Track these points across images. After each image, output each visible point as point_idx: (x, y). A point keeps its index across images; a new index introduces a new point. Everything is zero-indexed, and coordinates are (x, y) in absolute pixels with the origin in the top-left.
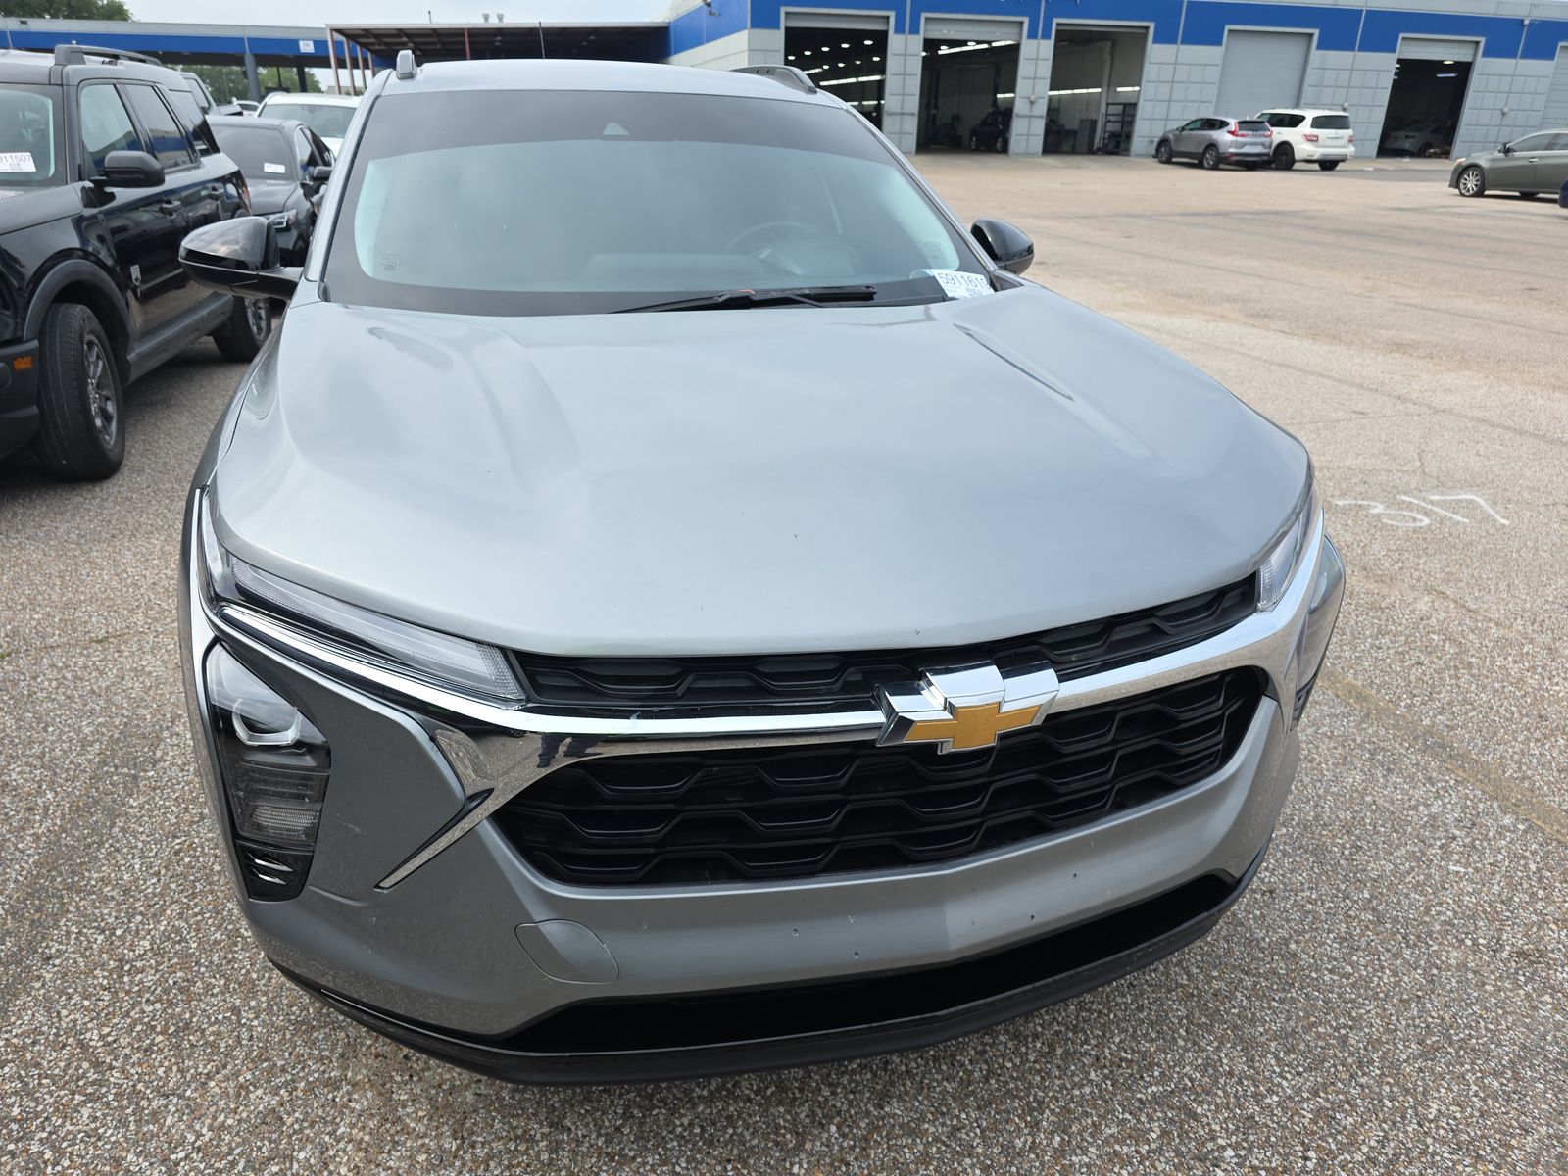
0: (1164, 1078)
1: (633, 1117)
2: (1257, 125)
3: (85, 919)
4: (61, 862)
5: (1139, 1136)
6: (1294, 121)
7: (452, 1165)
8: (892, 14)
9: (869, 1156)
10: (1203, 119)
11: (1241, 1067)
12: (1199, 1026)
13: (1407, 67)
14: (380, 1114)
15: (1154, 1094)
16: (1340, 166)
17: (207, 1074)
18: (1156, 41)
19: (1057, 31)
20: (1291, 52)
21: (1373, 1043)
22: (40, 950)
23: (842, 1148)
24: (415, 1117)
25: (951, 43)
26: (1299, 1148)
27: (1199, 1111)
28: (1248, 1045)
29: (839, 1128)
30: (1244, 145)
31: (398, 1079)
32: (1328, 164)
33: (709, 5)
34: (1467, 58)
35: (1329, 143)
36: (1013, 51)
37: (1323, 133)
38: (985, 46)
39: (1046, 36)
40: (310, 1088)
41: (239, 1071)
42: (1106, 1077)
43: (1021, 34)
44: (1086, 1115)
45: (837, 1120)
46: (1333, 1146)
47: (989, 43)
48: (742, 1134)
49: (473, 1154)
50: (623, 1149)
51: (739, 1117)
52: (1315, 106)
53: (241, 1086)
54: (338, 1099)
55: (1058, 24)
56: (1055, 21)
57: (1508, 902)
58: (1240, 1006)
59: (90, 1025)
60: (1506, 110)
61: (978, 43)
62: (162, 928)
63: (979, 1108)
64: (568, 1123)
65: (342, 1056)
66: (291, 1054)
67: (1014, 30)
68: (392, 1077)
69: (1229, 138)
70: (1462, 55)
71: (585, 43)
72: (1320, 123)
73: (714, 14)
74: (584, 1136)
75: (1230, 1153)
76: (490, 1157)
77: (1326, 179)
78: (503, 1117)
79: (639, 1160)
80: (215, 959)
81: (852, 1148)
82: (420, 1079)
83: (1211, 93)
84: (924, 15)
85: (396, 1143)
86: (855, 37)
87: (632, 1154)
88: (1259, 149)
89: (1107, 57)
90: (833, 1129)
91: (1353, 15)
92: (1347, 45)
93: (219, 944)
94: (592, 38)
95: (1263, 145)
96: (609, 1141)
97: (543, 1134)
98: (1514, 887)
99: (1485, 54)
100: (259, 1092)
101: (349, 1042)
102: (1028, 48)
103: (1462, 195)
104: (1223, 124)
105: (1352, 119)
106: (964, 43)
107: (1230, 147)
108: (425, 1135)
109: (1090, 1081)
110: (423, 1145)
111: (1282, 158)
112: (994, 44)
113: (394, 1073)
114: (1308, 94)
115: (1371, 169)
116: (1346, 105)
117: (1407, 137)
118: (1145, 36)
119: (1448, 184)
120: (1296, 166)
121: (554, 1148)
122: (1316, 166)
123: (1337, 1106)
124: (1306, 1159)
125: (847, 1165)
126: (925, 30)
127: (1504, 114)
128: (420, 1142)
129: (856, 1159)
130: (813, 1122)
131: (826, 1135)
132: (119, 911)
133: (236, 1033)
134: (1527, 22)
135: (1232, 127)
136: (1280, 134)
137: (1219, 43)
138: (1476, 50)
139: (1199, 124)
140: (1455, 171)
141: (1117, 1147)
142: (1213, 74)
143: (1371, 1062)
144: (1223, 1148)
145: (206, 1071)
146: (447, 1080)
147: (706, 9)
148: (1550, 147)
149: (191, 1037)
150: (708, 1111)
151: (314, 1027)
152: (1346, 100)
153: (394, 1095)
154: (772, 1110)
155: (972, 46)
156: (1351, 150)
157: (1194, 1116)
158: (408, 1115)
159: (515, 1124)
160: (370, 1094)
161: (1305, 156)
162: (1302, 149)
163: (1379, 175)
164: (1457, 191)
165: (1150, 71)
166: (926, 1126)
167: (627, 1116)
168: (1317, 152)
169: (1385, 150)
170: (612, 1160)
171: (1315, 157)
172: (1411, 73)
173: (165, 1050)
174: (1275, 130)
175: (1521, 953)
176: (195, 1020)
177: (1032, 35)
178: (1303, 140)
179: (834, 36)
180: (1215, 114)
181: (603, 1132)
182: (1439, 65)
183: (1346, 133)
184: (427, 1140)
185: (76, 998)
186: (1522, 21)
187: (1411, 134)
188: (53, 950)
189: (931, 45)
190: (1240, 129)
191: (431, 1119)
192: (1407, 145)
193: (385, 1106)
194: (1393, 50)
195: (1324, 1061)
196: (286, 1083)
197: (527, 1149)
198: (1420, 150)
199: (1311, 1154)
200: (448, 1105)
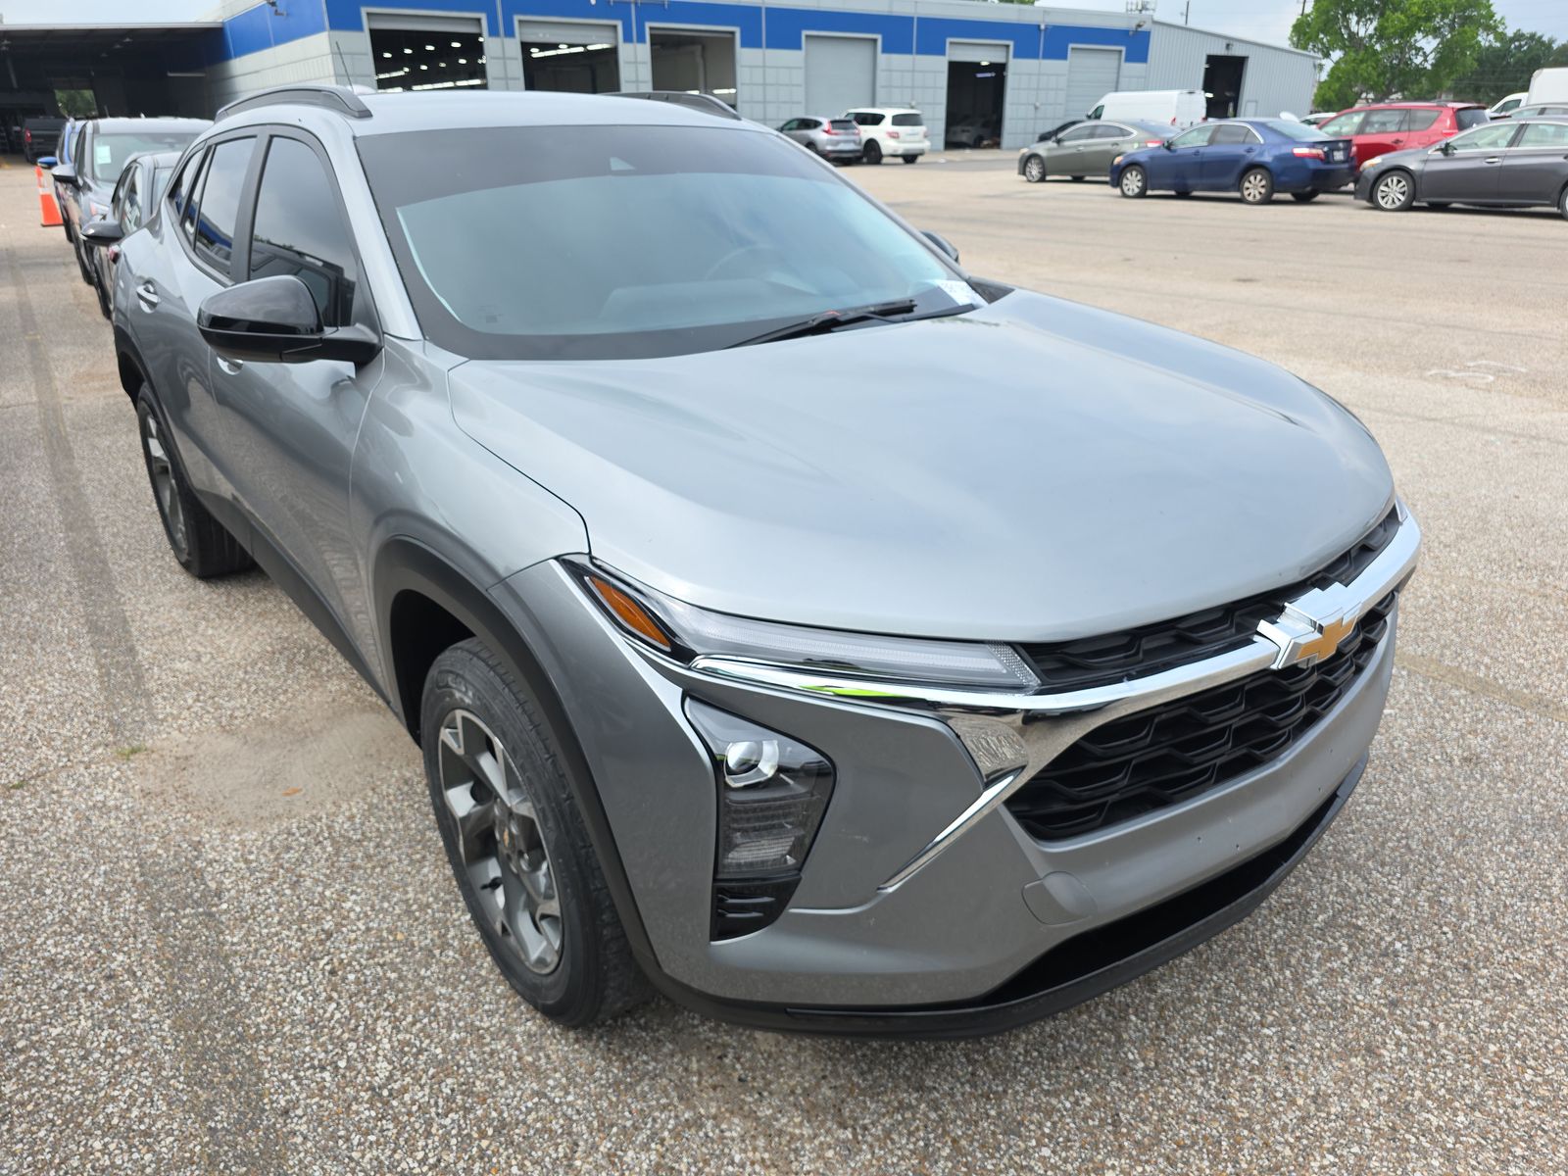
0: (1322, 909)
1: (976, 1061)
2: (845, 124)
3: (293, 1065)
4: (203, 1019)
5: (1336, 952)
6: (876, 120)
7: (861, 1150)
8: (483, 17)
9: (1174, 1028)
10: (797, 120)
11: (1363, 886)
12: (1315, 865)
13: (955, 68)
14: (760, 1133)
15: (1324, 921)
16: (920, 159)
17: (565, 1156)
18: (744, 45)
19: (652, 36)
20: (862, 54)
21: (1427, 844)
22: (267, 1107)
23: (1151, 1030)
24: (793, 1123)
25: (543, 47)
26: (1435, 927)
27: (1360, 923)
28: (1356, 869)
29: (1136, 1016)
30: (838, 143)
31: (750, 1099)
32: (910, 158)
33: (273, 4)
34: (1002, 60)
35: (909, 138)
36: (612, 54)
37: (902, 130)
38: (580, 49)
39: (641, 39)
40: (676, 1135)
41: (594, 1143)
42: (1286, 920)
43: (616, 38)
44: (1294, 950)
45: (1131, 1011)
46: (1454, 920)
47: (585, 46)
48: (1070, 1046)
49: (872, 1135)
50: (990, 1087)
51: (1057, 1032)
52: (889, 105)
53: (609, 1155)
54: (711, 1134)
55: (651, 28)
56: (648, 25)
57: (1433, 726)
58: (1331, 844)
59: (397, 1156)
60: (1038, 104)
61: (570, 46)
62: (388, 1046)
63: (1221, 969)
64: (930, 1084)
65: (681, 1098)
66: (630, 1112)
67: (609, 34)
68: (743, 1100)
69: (824, 137)
70: (997, 57)
71: (118, 46)
72: (899, 120)
73: (281, 14)
74: (952, 1089)
75: (1398, 945)
76: (888, 1133)
77: (909, 171)
78: (872, 1098)
79: (1010, 1091)
80: (473, 1056)
81: (1157, 1026)
82: (771, 1093)
83: (799, 94)
84: (516, 18)
85: (796, 1151)
86: (442, 39)
87: (1000, 1089)
88: (851, 147)
89: (699, 60)
90: (1133, 1018)
91: (906, 21)
92: (905, 49)
93: (465, 1042)
94: (128, 40)
95: (854, 142)
96: (974, 1086)
97: (916, 1099)
98: (1429, 715)
99: (1017, 55)
100: (631, 1153)
101: (676, 1085)
102: (626, 52)
103: (1029, 181)
104: (816, 124)
105: (924, 117)
106: (555, 46)
107: (827, 144)
108: (816, 1136)
109: (1278, 926)
110: (821, 1143)
111: (870, 154)
112: (590, 48)
113: (742, 1096)
114: (881, 94)
115: (943, 161)
116: (913, 103)
117: (963, 131)
118: (732, 40)
119: (1016, 171)
120: (885, 160)
121: (935, 1106)
122: (900, 160)
123: (1437, 893)
124: (1445, 933)
125: (1164, 1040)
126: (521, 33)
127: (1036, 108)
128: (817, 1142)
129: (1166, 1034)
130: (1115, 1018)
131: (1131, 1024)
132: (322, 1045)
133: (559, 1114)
134: (1043, 27)
135: (826, 125)
136: (867, 132)
137: (799, 47)
138: (1008, 52)
139: (794, 125)
140: (1021, 160)
141: (1329, 965)
142: (798, 77)
143: (1435, 858)
144: (1392, 943)
145: (561, 1155)
146: (795, 1086)
147: (269, 9)
148: (1091, 136)
149: (517, 1131)
150: (1031, 1037)
151: (631, 1084)
152: (913, 99)
153: (759, 1114)
154: (1079, 1020)
155: (564, 50)
156: (926, 145)
157: (1360, 928)
158: (786, 1125)
159: (886, 1099)
160: (736, 1121)
161: (891, 152)
162: (887, 145)
163: (950, 165)
164: (1024, 178)
165: (742, 74)
166: (1196, 994)
167: (971, 1061)
168: (901, 147)
169: (951, 144)
170: (988, 1098)
171: (900, 152)
172: (961, 75)
173: (501, 1150)
174: (862, 128)
175: (1465, 759)
176: (505, 1115)
177: (628, 39)
178: (886, 136)
179: (417, 39)
180: (807, 113)
181: (963, 1080)
182: (976, 67)
183: (920, 129)
184: (822, 1138)
185: (356, 1139)
186: (1039, 26)
187: (966, 128)
188: (283, 1103)
189: (526, 47)
190: (834, 128)
191: (809, 1121)
192: (964, 138)
193: (758, 1125)
194: (942, 52)
195: (1407, 866)
196: (651, 1138)
197: (913, 1115)
198: (975, 141)
199: (1445, 929)
200: (814, 1106)
